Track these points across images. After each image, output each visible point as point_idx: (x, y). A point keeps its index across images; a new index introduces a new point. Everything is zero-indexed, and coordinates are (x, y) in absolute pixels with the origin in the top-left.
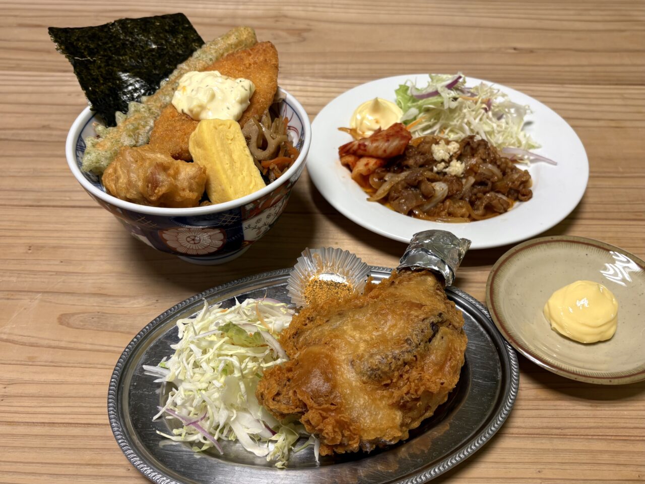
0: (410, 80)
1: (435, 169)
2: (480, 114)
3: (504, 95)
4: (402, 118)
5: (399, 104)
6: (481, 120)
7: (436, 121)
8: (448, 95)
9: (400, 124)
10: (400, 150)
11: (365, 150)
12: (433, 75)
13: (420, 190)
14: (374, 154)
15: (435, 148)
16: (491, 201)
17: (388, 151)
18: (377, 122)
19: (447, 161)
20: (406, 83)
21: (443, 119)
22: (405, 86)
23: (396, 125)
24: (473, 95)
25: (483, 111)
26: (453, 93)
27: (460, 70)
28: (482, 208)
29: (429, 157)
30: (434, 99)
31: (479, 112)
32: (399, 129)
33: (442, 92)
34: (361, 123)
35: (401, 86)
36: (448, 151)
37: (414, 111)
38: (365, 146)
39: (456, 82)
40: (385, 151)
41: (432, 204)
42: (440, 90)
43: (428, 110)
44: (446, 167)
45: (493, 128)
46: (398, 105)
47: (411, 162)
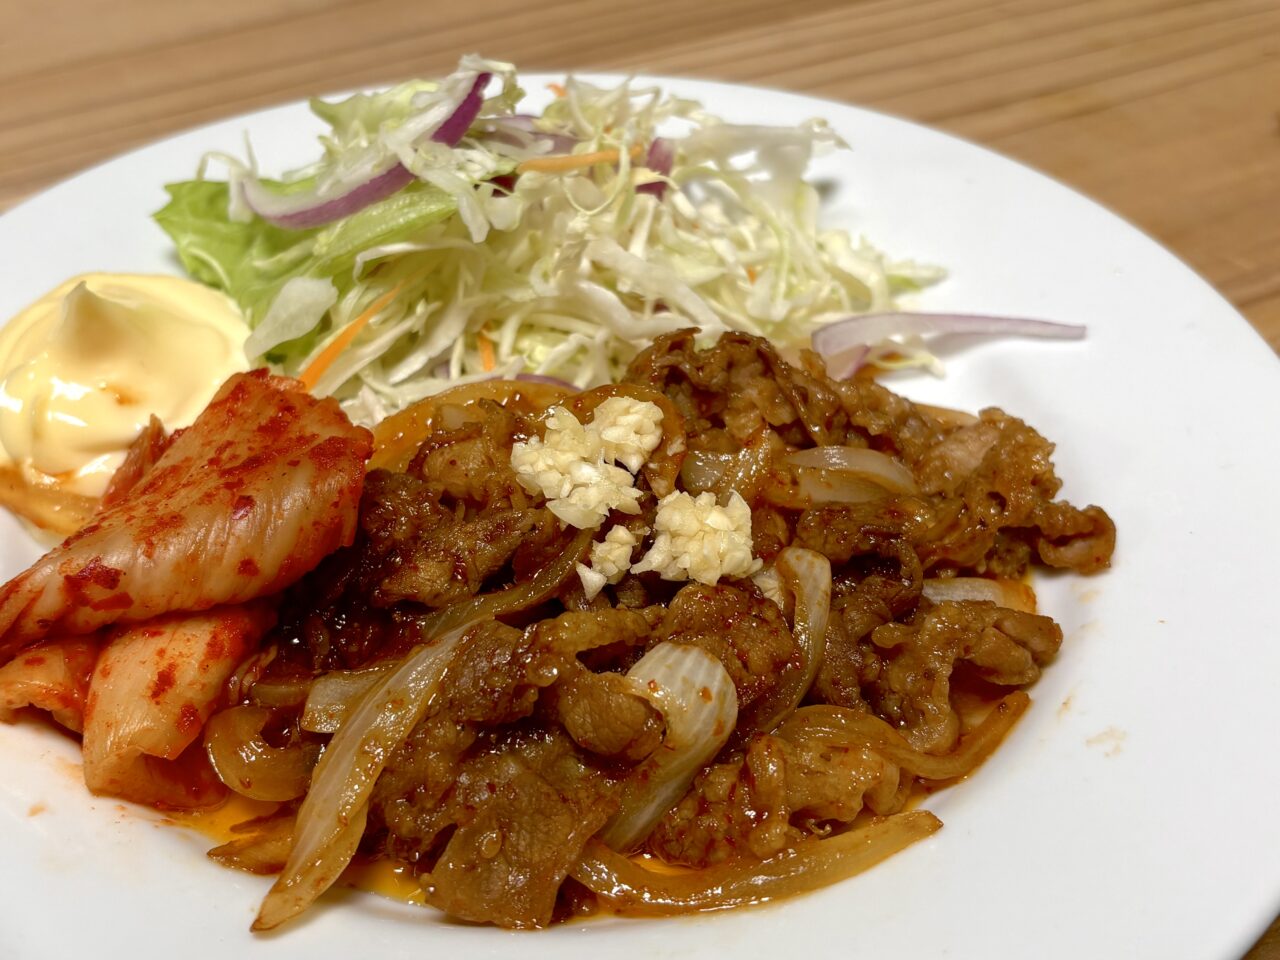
0: (216, 154)
1: (593, 579)
2: (641, 215)
3: (684, 108)
4: (249, 343)
5: (199, 274)
6: (653, 239)
7: (435, 305)
8: (462, 175)
9: (260, 373)
10: (336, 528)
11: (124, 600)
12: (333, 99)
13: (564, 732)
14: (185, 599)
15: (532, 461)
16: (967, 650)
17: (269, 561)
18: (124, 400)
19: (634, 508)
20: (201, 170)
21: (468, 292)
22: (199, 183)
23: (238, 389)
24: (565, 142)
25: (649, 201)
26: (483, 161)
27: (467, 46)
28: (938, 705)
29: (523, 518)
30: (399, 211)
31: (634, 211)
32: (271, 412)
33: (427, 166)
34: (36, 433)
35: (174, 189)
36: (613, 456)
37: (306, 293)
38: (111, 578)
39: (472, 103)
40: (247, 567)
41: (665, 792)
42: (409, 160)
43: (377, 270)
44: (645, 545)
45: (721, 262)
46: (195, 277)
47: (427, 576)
